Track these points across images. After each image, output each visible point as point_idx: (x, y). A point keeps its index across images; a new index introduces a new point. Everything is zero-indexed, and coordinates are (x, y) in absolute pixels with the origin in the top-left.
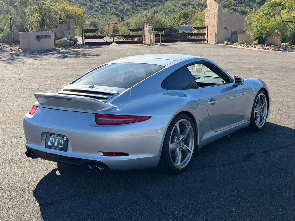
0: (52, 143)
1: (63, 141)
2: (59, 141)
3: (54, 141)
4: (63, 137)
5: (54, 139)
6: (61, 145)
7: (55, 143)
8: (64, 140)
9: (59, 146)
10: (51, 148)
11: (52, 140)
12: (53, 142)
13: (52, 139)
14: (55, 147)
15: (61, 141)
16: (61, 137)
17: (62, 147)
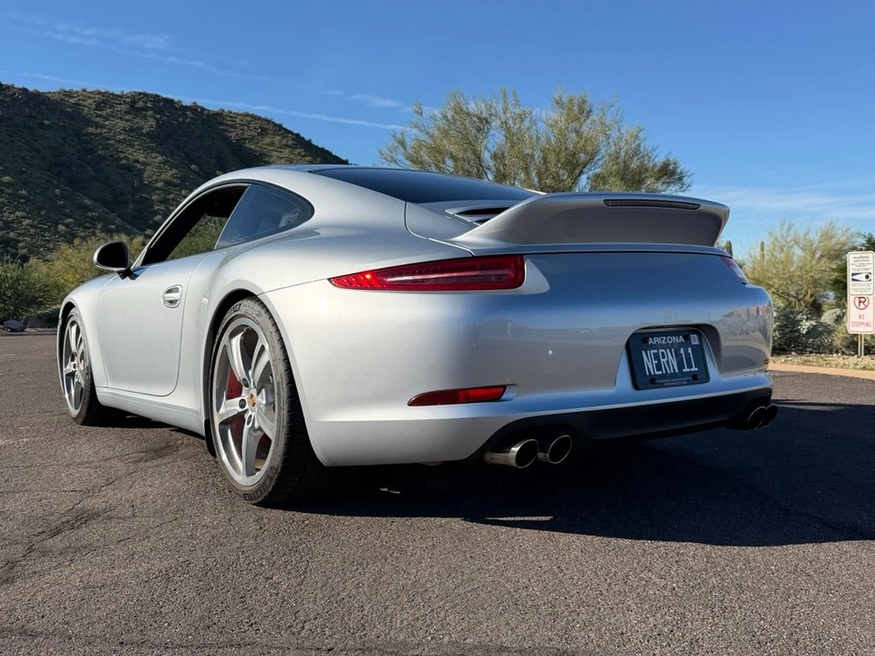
0: (659, 367)
1: (690, 350)
2: (678, 355)
3: (664, 357)
4: (687, 338)
5: (661, 351)
6: (690, 366)
7: (668, 362)
8: (693, 347)
9: (686, 370)
10: (662, 386)
11: (657, 357)
12: (662, 360)
13: (652, 351)
14: (674, 375)
15: (687, 354)
16: (681, 339)
17: (694, 369)
